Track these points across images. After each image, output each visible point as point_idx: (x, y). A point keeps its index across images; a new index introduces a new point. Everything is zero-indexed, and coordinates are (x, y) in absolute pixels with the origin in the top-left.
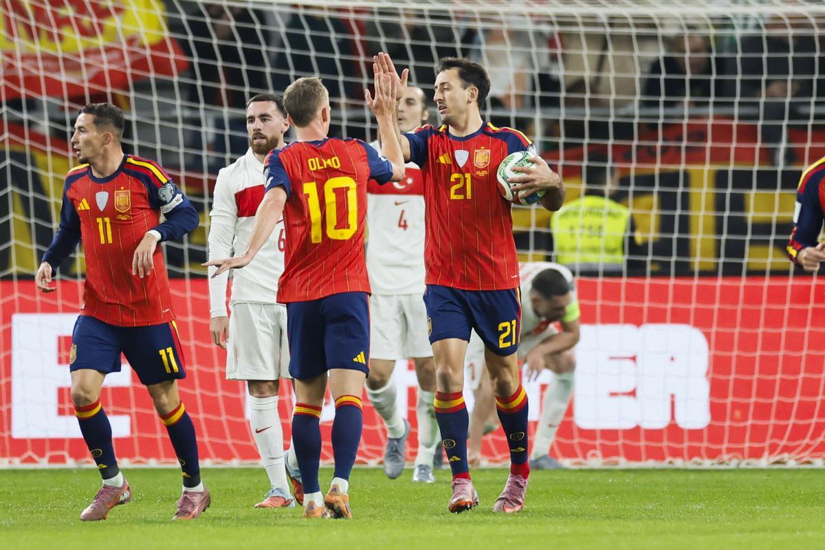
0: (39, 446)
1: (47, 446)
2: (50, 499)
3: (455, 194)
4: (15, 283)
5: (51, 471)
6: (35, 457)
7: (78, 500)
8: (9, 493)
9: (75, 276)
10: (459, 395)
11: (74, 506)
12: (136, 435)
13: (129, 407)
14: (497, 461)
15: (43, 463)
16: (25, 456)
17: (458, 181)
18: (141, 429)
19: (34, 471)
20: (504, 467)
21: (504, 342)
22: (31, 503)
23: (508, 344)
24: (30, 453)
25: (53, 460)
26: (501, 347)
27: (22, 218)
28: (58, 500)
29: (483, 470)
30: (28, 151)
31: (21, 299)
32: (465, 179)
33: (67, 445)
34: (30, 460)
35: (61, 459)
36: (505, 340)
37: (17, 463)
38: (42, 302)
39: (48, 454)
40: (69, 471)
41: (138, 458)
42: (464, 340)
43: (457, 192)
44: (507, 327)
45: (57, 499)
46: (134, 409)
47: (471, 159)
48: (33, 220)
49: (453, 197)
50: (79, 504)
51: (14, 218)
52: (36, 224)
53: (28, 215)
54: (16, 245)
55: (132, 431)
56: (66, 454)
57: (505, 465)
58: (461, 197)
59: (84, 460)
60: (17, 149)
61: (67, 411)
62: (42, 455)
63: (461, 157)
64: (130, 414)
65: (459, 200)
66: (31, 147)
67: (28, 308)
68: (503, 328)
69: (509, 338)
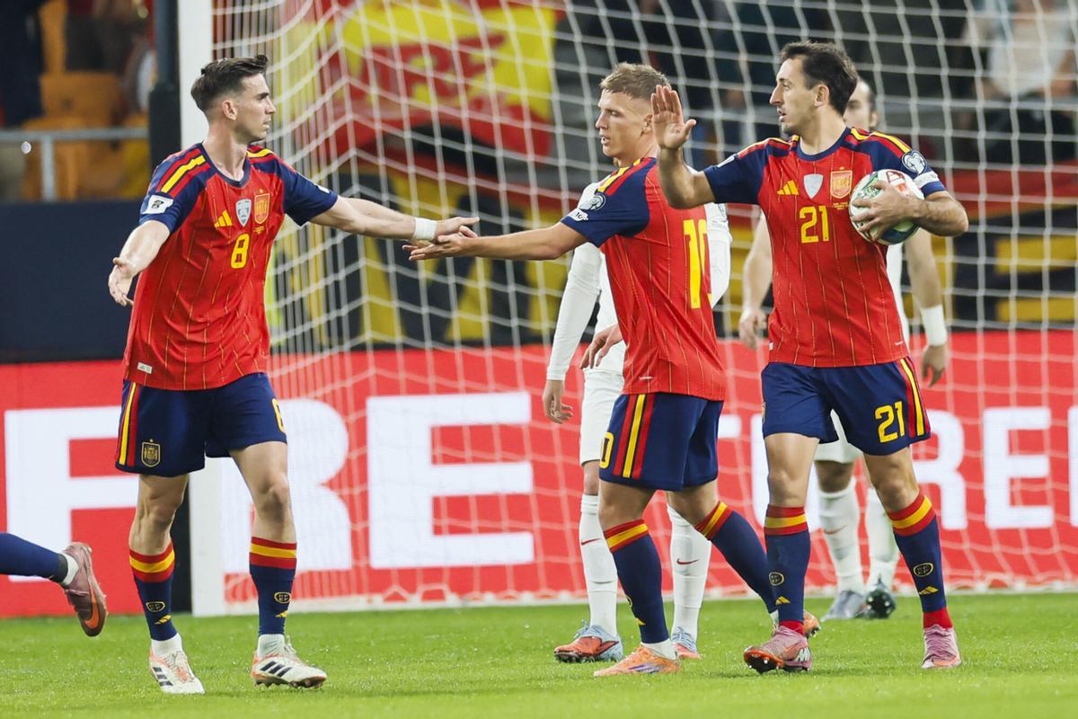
0: (408, 578)
1: (420, 577)
2: (426, 649)
3: (807, 235)
4: (370, 356)
5: (425, 613)
6: (404, 593)
7: (464, 651)
8: (369, 644)
9: (451, 344)
10: (799, 511)
11: (459, 659)
12: (541, 559)
13: (530, 521)
14: (1038, 583)
15: (415, 602)
16: (390, 592)
17: (809, 217)
18: (548, 551)
19: (401, 613)
20: (1050, 591)
21: (885, 435)
22: (399, 657)
23: (894, 436)
24: (395, 588)
25: (428, 596)
26: (882, 441)
27: (376, 265)
28: (436, 651)
29: (1019, 596)
30: (383, 174)
31: (378, 377)
32: (819, 214)
33: (446, 576)
34: (396, 597)
35: (439, 595)
36: (888, 431)
37: (378, 602)
38: (408, 381)
39: (422, 588)
40: (449, 612)
41: (544, 591)
42: (809, 436)
43: (810, 232)
44: (888, 413)
45: (435, 649)
46: (537, 524)
47: (825, 186)
48: (392, 268)
49: (805, 239)
50: (465, 656)
51: (367, 267)
52: (398, 275)
53: (385, 261)
54: (371, 304)
55: (536, 554)
56: (444, 587)
57: (1049, 589)
58: (815, 239)
59: (469, 596)
60: (368, 171)
61: (445, 529)
62: (412, 590)
63: (812, 184)
64: (532, 531)
65: (814, 243)
66: (388, 168)
67: (388, 388)
68: (881, 414)
69: (893, 428)
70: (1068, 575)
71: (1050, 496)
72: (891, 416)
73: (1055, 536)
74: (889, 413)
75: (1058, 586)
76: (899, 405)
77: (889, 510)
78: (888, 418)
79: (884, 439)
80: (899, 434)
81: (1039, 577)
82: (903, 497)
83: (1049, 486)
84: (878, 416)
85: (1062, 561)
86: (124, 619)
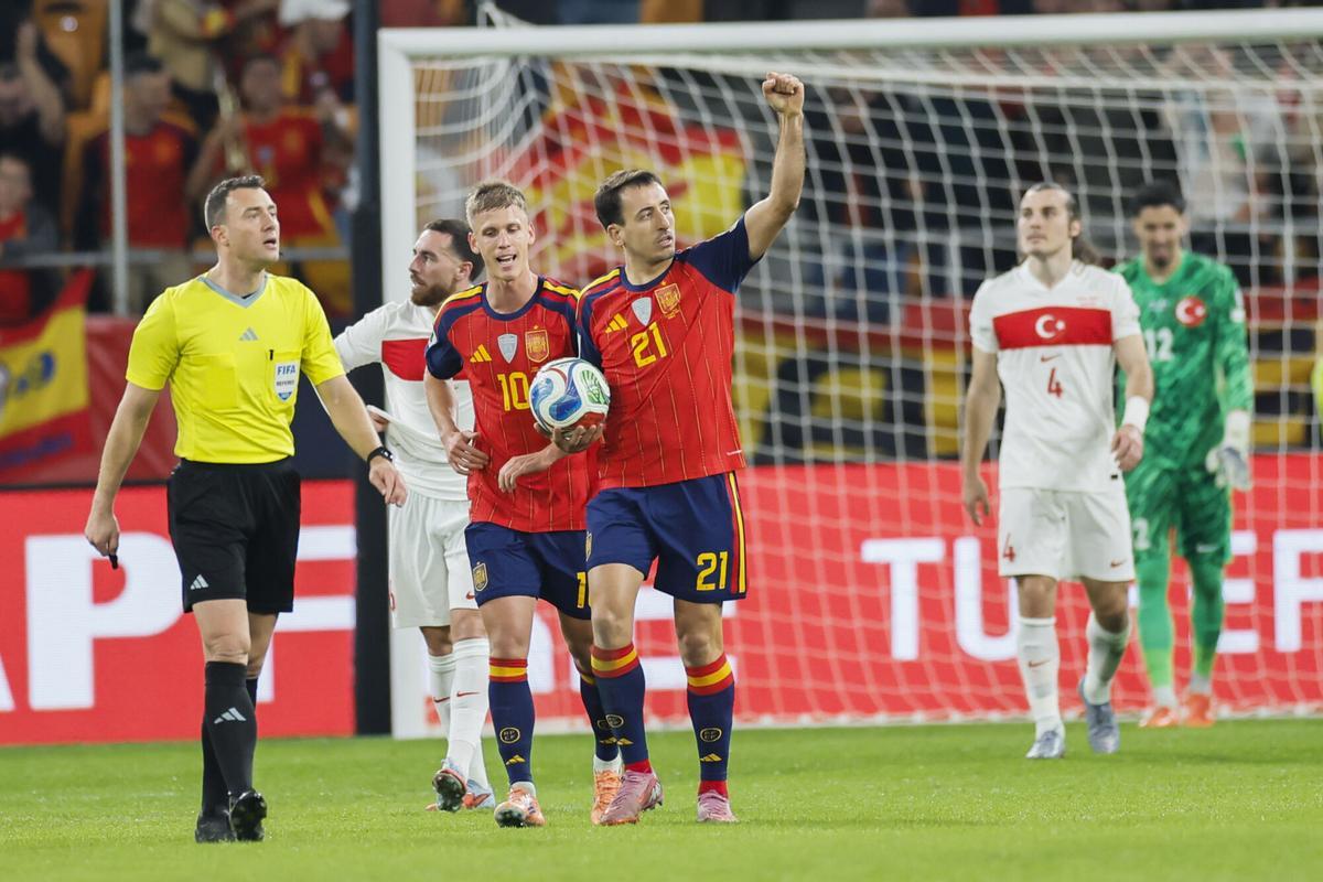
21: (704, 583)
26: (699, 589)
36: (707, 581)
43: (645, 354)
44: (711, 560)
68: (704, 561)
69: (714, 578)
70: (1273, 699)
71: (1255, 621)
72: (714, 564)
73: (1261, 662)
74: (709, 561)
75: (1264, 712)
76: (724, 555)
77: (689, 664)
78: (710, 566)
79: (701, 587)
80: (717, 586)
81: (1245, 702)
82: (706, 653)
83: (1254, 612)
84: (700, 563)
85: (1267, 687)
86: (324, 741)
